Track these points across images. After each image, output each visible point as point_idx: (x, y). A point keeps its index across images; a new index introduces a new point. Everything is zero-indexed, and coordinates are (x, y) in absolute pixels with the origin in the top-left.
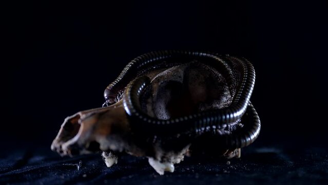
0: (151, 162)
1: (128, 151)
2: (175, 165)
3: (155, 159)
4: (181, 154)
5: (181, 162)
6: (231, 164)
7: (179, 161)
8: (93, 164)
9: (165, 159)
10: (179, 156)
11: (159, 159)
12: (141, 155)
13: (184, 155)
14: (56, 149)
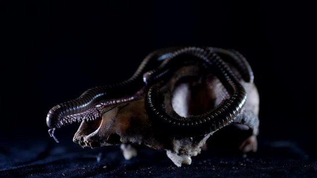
0: (169, 154)
1: (147, 144)
2: (193, 158)
3: (173, 151)
4: (198, 147)
5: (198, 154)
6: (247, 157)
7: (196, 154)
8: (113, 156)
9: (183, 152)
10: (196, 149)
11: (177, 152)
12: (159, 148)
13: (201, 148)
14: (77, 141)
